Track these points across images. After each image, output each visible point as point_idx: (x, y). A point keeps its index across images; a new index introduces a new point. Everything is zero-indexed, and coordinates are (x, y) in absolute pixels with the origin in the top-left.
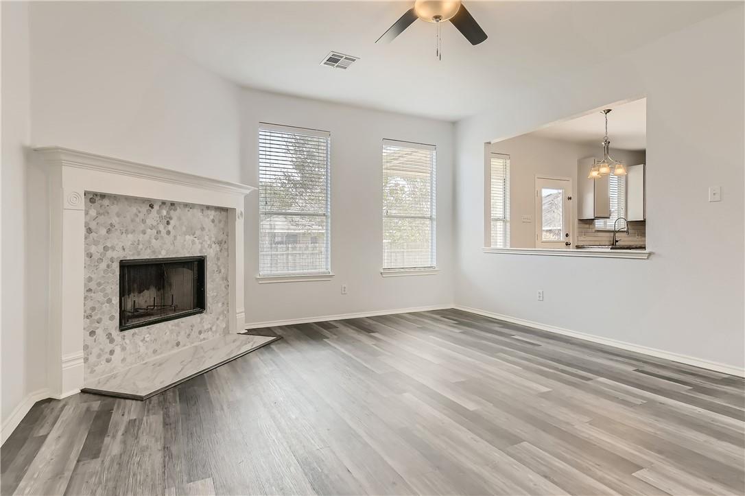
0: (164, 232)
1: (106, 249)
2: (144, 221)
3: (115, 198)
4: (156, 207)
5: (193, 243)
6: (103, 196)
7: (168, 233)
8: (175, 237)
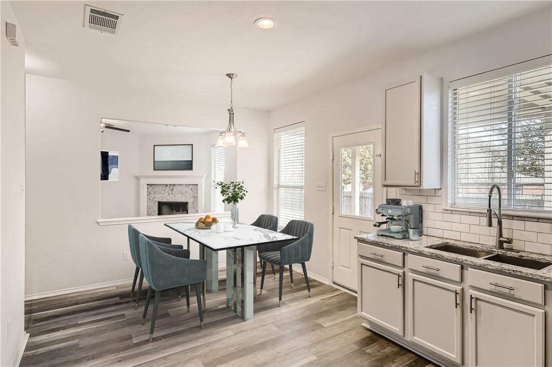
0: (171, 194)
1: (154, 198)
2: (164, 190)
3: (156, 185)
4: (168, 186)
5: (182, 197)
6: (153, 185)
7: (172, 194)
8: (175, 195)
